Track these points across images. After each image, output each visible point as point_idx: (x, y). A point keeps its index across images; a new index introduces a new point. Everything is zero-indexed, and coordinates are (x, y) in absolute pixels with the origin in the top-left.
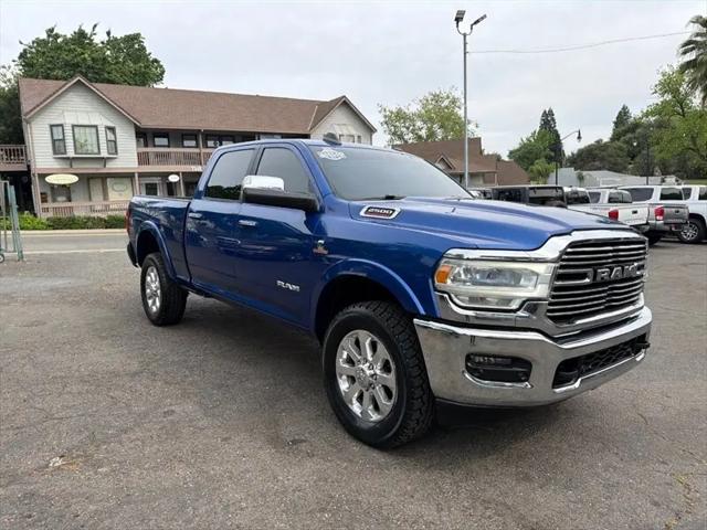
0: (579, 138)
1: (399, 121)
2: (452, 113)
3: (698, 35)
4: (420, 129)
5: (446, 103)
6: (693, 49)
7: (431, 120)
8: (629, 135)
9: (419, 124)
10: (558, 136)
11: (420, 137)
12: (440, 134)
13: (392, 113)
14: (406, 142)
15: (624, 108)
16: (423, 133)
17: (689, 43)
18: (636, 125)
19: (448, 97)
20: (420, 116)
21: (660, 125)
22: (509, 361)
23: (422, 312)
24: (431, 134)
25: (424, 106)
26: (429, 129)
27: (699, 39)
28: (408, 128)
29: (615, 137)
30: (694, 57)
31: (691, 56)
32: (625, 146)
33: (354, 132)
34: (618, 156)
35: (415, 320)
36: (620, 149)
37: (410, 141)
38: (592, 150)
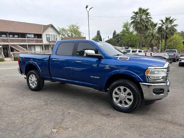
0: (109, 38)
1: (63, 31)
2: (77, 30)
3: (134, 15)
4: (69, 34)
5: (75, 27)
6: (133, 19)
7: (72, 31)
8: (117, 37)
9: (69, 32)
10: (101, 37)
11: (69, 36)
12: (74, 35)
13: (61, 29)
14: (65, 37)
15: (115, 31)
16: (70, 35)
17: (132, 17)
18: (118, 35)
19: (76, 26)
20: (69, 30)
21: (123, 35)
22: (160, 90)
23: (143, 81)
24: (72, 35)
25: (70, 28)
26: (71, 34)
27: (134, 16)
28: (66, 33)
29: (114, 37)
30: (133, 21)
31: (133, 20)
32: (116, 40)
33: (55, 34)
34: (115, 42)
35: (140, 83)
36: (115, 40)
37: (67, 37)
38: (109, 41)
